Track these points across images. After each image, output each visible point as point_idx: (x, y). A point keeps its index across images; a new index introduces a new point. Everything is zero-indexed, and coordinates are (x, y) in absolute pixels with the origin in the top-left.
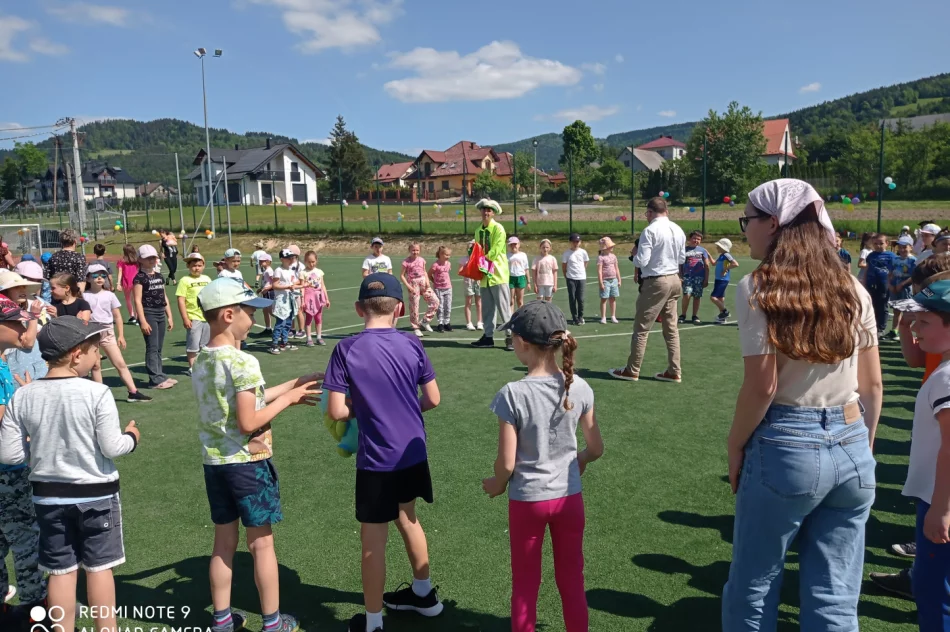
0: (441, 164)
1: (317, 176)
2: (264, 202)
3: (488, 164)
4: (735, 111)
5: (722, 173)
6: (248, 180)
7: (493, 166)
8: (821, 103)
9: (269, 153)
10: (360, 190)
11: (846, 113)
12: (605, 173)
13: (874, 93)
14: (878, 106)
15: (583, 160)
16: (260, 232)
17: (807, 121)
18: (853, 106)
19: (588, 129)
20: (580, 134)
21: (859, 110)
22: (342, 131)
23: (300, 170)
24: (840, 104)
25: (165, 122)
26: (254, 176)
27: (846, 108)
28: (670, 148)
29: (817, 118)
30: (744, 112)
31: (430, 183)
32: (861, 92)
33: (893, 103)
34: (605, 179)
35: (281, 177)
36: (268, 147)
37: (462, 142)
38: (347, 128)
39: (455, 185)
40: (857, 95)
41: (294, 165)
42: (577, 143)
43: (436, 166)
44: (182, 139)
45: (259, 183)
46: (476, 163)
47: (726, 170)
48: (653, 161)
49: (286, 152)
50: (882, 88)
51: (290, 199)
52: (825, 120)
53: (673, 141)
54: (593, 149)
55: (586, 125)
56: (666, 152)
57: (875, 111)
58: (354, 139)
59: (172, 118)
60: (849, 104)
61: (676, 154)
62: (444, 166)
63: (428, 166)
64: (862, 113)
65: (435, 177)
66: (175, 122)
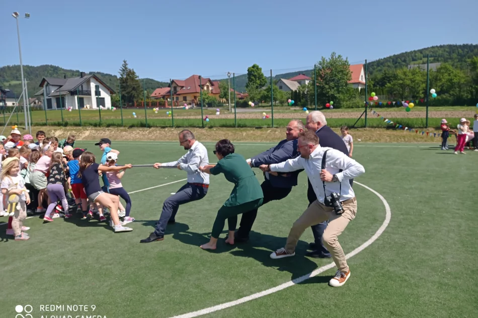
0: (182, 87)
1: (111, 93)
2: (79, 108)
3: (208, 87)
4: (334, 57)
5: (329, 92)
6: (69, 95)
7: (210, 88)
8: (378, 59)
9: (82, 79)
10: (137, 101)
11: (389, 64)
12: (268, 92)
13: (402, 55)
14: (405, 61)
15: (258, 85)
16: (54, 125)
17: (371, 68)
18: (393, 61)
19: (261, 69)
20: (256, 72)
21: (396, 63)
22: (126, 68)
23: (100, 90)
24: (386, 60)
25: (47, 66)
26: (73, 93)
27: (390, 62)
28: (304, 80)
29: (375, 67)
30: (338, 58)
31: (176, 97)
32: (396, 54)
33: (411, 59)
34: (268, 95)
35: (89, 94)
36: (82, 77)
37: (194, 76)
38: (129, 67)
39: (189, 98)
40: (394, 55)
41: (97, 87)
42: (255, 76)
43: (180, 88)
44: (55, 75)
45: (76, 97)
46: (202, 86)
47: (331, 90)
48: (294, 86)
49: (92, 79)
50: (406, 52)
51: (95, 106)
52: (379, 68)
53: (306, 77)
54: (263, 80)
55: (259, 67)
56: (302, 82)
57: (404, 63)
58: (134, 73)
59: (50, 65)
60: (391, 60)
61: (307, 82)
62: (184, 88)
63: (175, 88)
64: (397, 64)
65: (179, 94)
66: (52, 66)
